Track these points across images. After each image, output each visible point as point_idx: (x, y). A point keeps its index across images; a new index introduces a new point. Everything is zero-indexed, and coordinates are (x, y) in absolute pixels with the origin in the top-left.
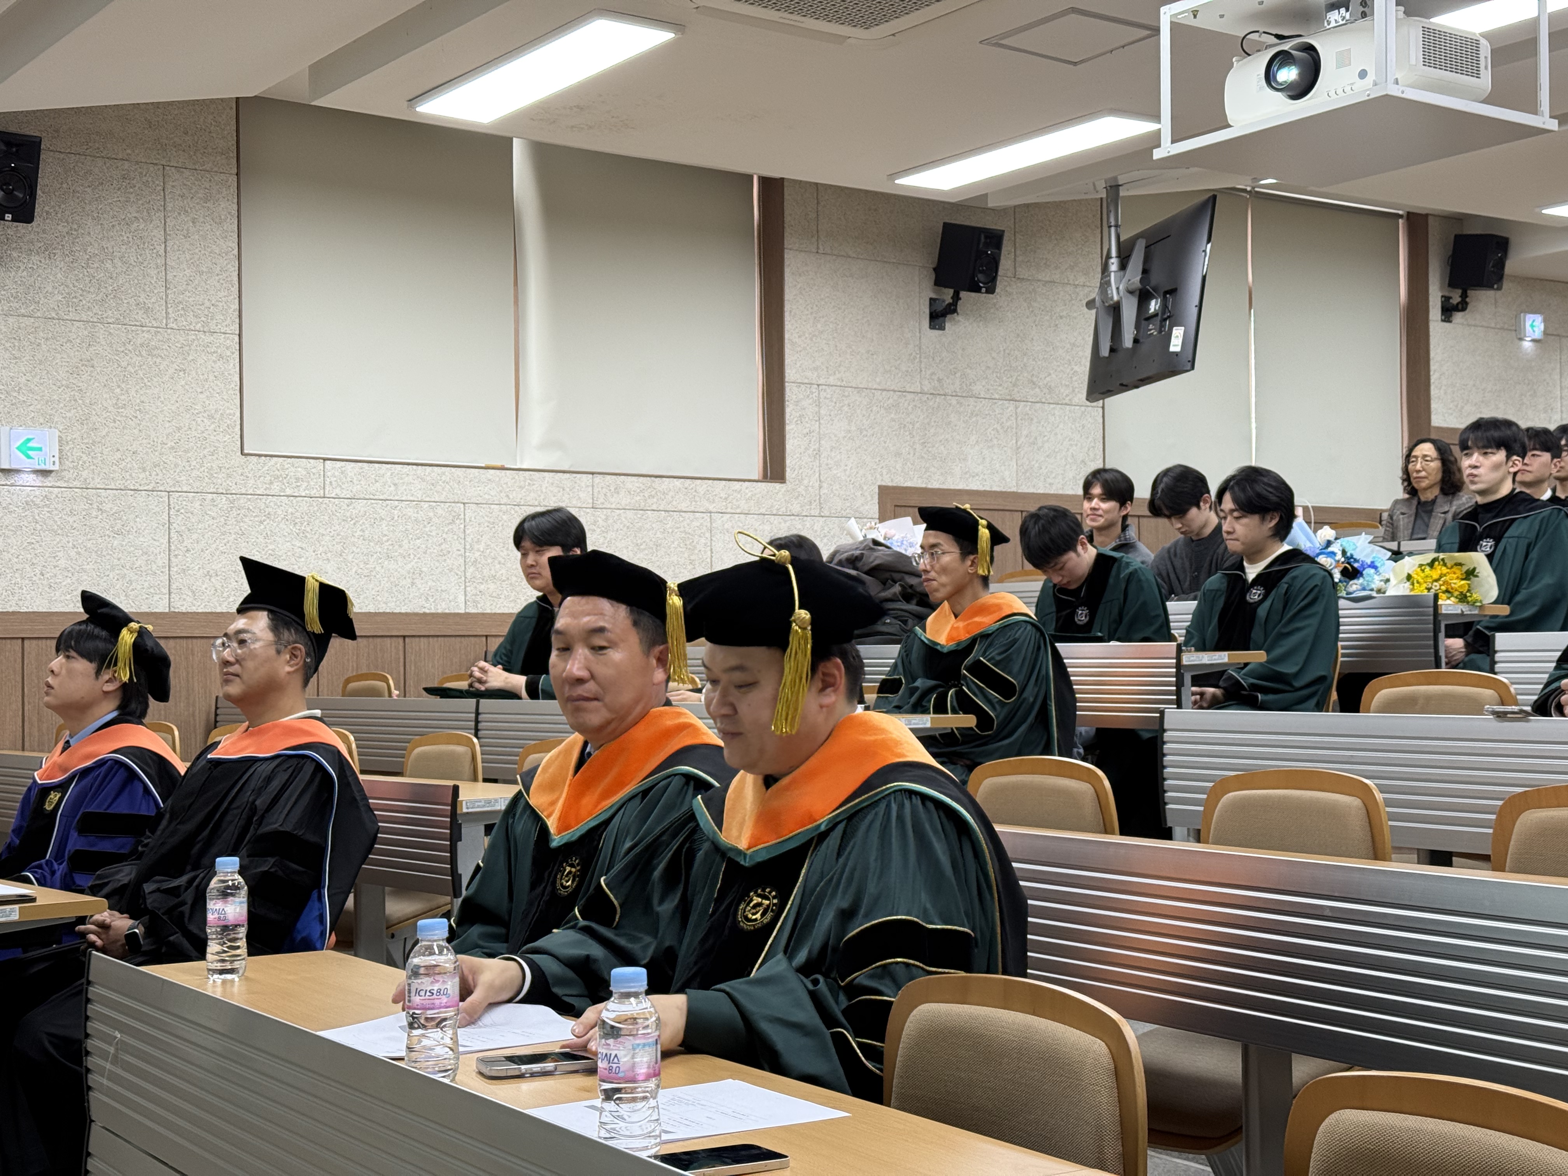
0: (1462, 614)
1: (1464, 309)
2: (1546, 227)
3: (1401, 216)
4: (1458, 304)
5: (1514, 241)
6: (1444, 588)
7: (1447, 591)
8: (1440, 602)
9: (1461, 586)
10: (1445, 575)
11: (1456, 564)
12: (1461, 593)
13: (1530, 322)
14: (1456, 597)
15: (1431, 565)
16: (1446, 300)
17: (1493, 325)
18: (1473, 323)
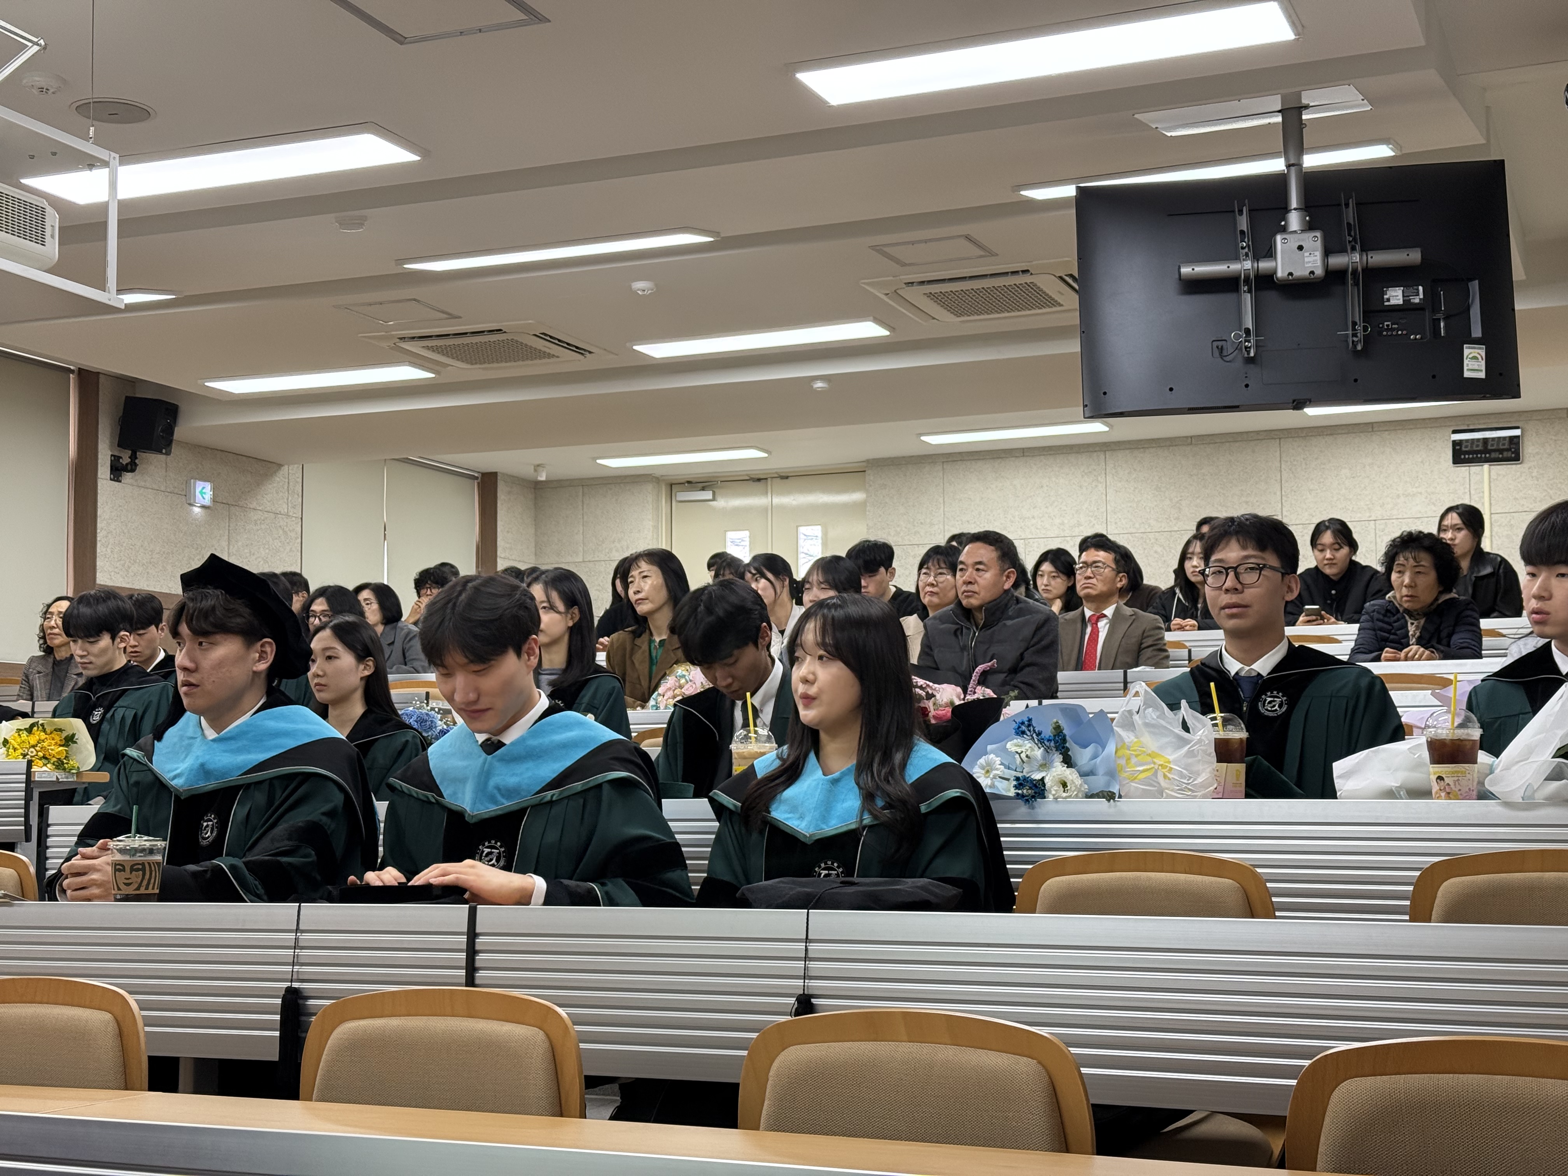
0: (58, 780)
1: (133, 471)
2: (213, 399)
3: (72, 371)
4: (127, 464)
5: (183, 407)
6: (41, 754)
7: (44, 757)
8: (34, 769)
9: (58, 753)
10: (43, 741)
11: (56, 730)
12: (59, 759)
13: (200, 489)
14: (53, 764)
15: (29, 730)
16: (115, 460)
17: (163, 488)
18: (143, 484)
